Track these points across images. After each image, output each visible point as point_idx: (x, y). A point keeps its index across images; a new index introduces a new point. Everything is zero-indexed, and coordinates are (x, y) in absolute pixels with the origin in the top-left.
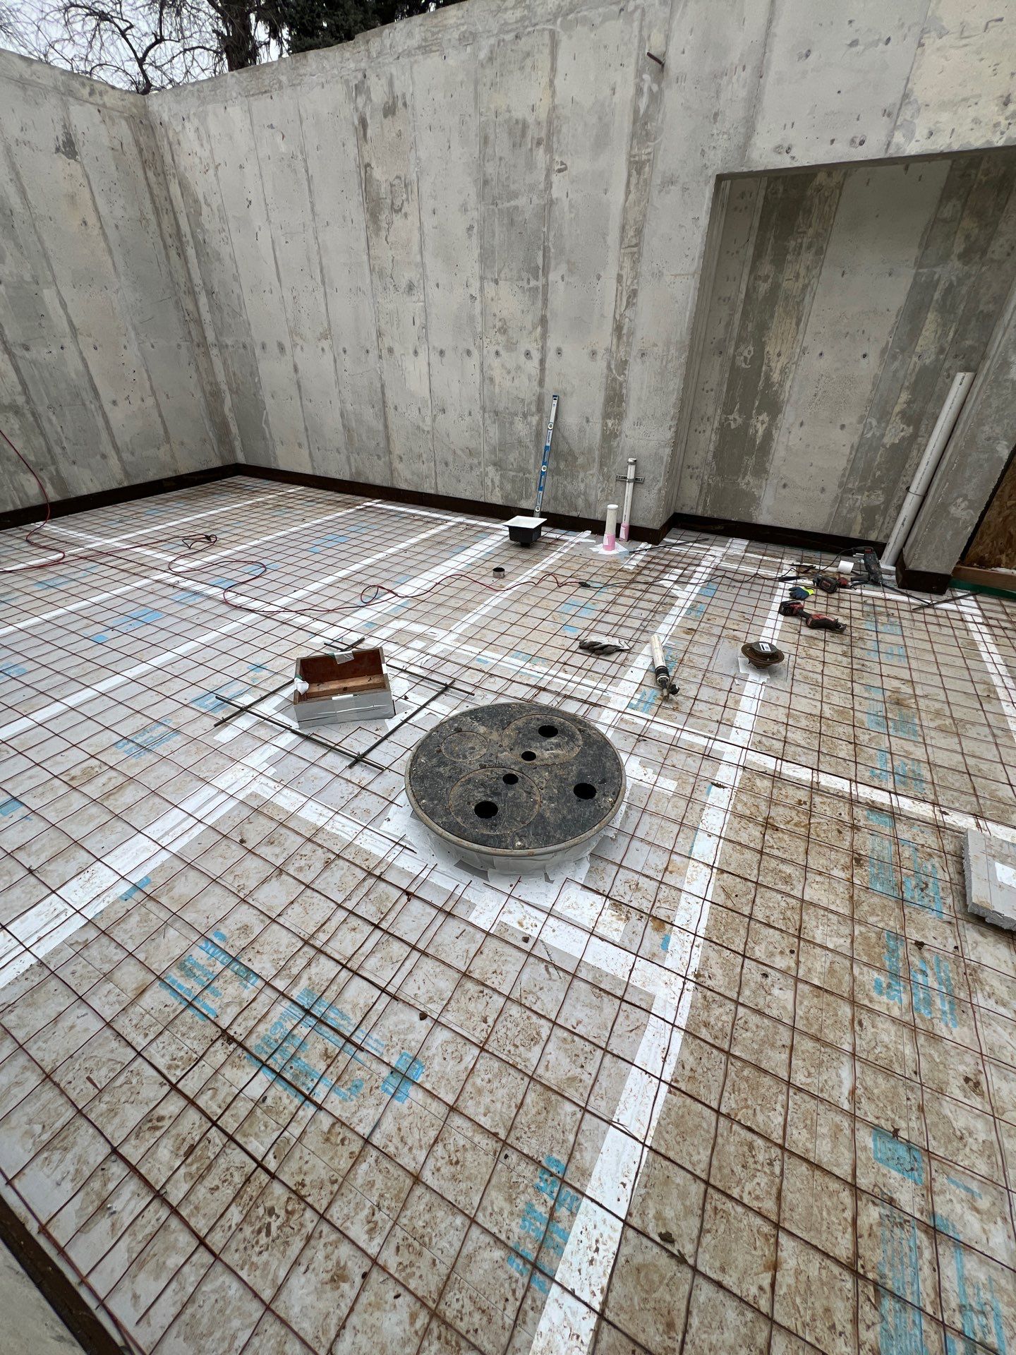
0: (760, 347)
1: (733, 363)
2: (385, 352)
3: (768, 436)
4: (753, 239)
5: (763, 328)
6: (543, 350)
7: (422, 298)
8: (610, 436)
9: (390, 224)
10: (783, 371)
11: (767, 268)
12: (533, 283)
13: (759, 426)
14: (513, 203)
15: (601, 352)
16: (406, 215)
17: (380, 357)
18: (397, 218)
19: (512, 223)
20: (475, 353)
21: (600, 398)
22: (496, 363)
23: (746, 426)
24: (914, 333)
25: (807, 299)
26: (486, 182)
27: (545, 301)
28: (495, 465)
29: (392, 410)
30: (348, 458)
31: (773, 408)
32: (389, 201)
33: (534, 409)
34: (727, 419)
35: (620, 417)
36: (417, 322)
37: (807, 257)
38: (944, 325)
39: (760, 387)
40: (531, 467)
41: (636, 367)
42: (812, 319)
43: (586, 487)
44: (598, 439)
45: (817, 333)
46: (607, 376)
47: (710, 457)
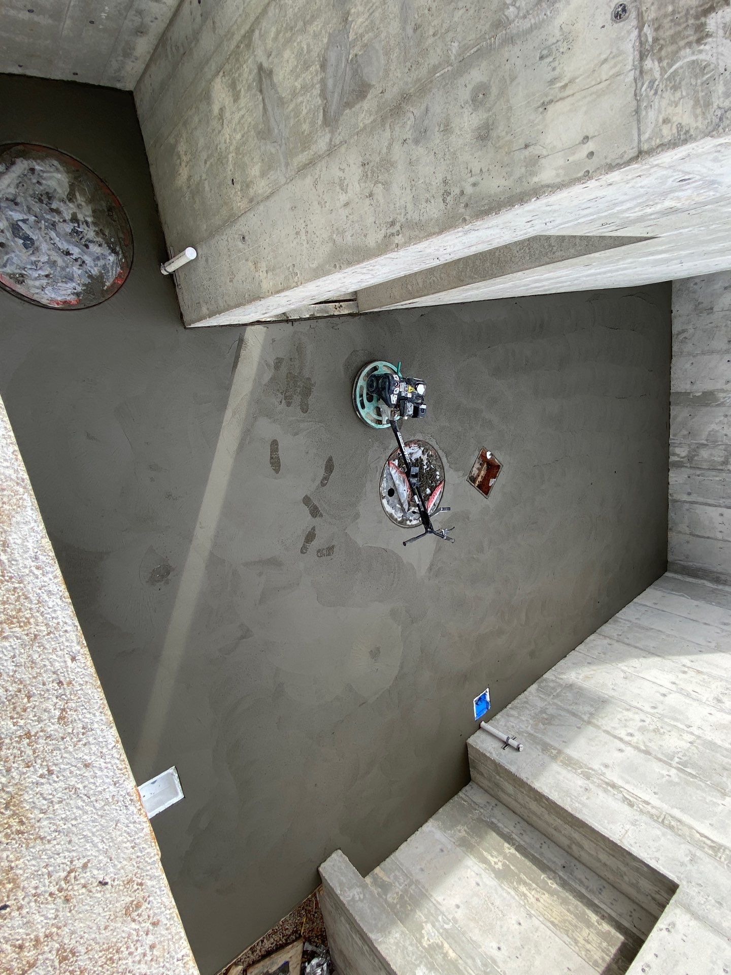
3: (484, 861)
6: (628, 743)
7: (708, 703)
8: (546, 747)
10: (525, 896)
13: (496, 861)
15: (604, 770)
20: (652, 711)
22: (637, 718)
23: (501, 852)
25: (566, 938)
27: (660, 760)
29: (644, 655)
30: (630, 621)
31: (502, 875)
36: (694, 693)
37: (597, 955)
39: (523, 876)
40: (555, 701)
41: (580, 782)
42: (549, 933)
43: (521, 720)
44: (548, 740)
45: (537, 930)
46: (586, 765)
47: (494, 820)
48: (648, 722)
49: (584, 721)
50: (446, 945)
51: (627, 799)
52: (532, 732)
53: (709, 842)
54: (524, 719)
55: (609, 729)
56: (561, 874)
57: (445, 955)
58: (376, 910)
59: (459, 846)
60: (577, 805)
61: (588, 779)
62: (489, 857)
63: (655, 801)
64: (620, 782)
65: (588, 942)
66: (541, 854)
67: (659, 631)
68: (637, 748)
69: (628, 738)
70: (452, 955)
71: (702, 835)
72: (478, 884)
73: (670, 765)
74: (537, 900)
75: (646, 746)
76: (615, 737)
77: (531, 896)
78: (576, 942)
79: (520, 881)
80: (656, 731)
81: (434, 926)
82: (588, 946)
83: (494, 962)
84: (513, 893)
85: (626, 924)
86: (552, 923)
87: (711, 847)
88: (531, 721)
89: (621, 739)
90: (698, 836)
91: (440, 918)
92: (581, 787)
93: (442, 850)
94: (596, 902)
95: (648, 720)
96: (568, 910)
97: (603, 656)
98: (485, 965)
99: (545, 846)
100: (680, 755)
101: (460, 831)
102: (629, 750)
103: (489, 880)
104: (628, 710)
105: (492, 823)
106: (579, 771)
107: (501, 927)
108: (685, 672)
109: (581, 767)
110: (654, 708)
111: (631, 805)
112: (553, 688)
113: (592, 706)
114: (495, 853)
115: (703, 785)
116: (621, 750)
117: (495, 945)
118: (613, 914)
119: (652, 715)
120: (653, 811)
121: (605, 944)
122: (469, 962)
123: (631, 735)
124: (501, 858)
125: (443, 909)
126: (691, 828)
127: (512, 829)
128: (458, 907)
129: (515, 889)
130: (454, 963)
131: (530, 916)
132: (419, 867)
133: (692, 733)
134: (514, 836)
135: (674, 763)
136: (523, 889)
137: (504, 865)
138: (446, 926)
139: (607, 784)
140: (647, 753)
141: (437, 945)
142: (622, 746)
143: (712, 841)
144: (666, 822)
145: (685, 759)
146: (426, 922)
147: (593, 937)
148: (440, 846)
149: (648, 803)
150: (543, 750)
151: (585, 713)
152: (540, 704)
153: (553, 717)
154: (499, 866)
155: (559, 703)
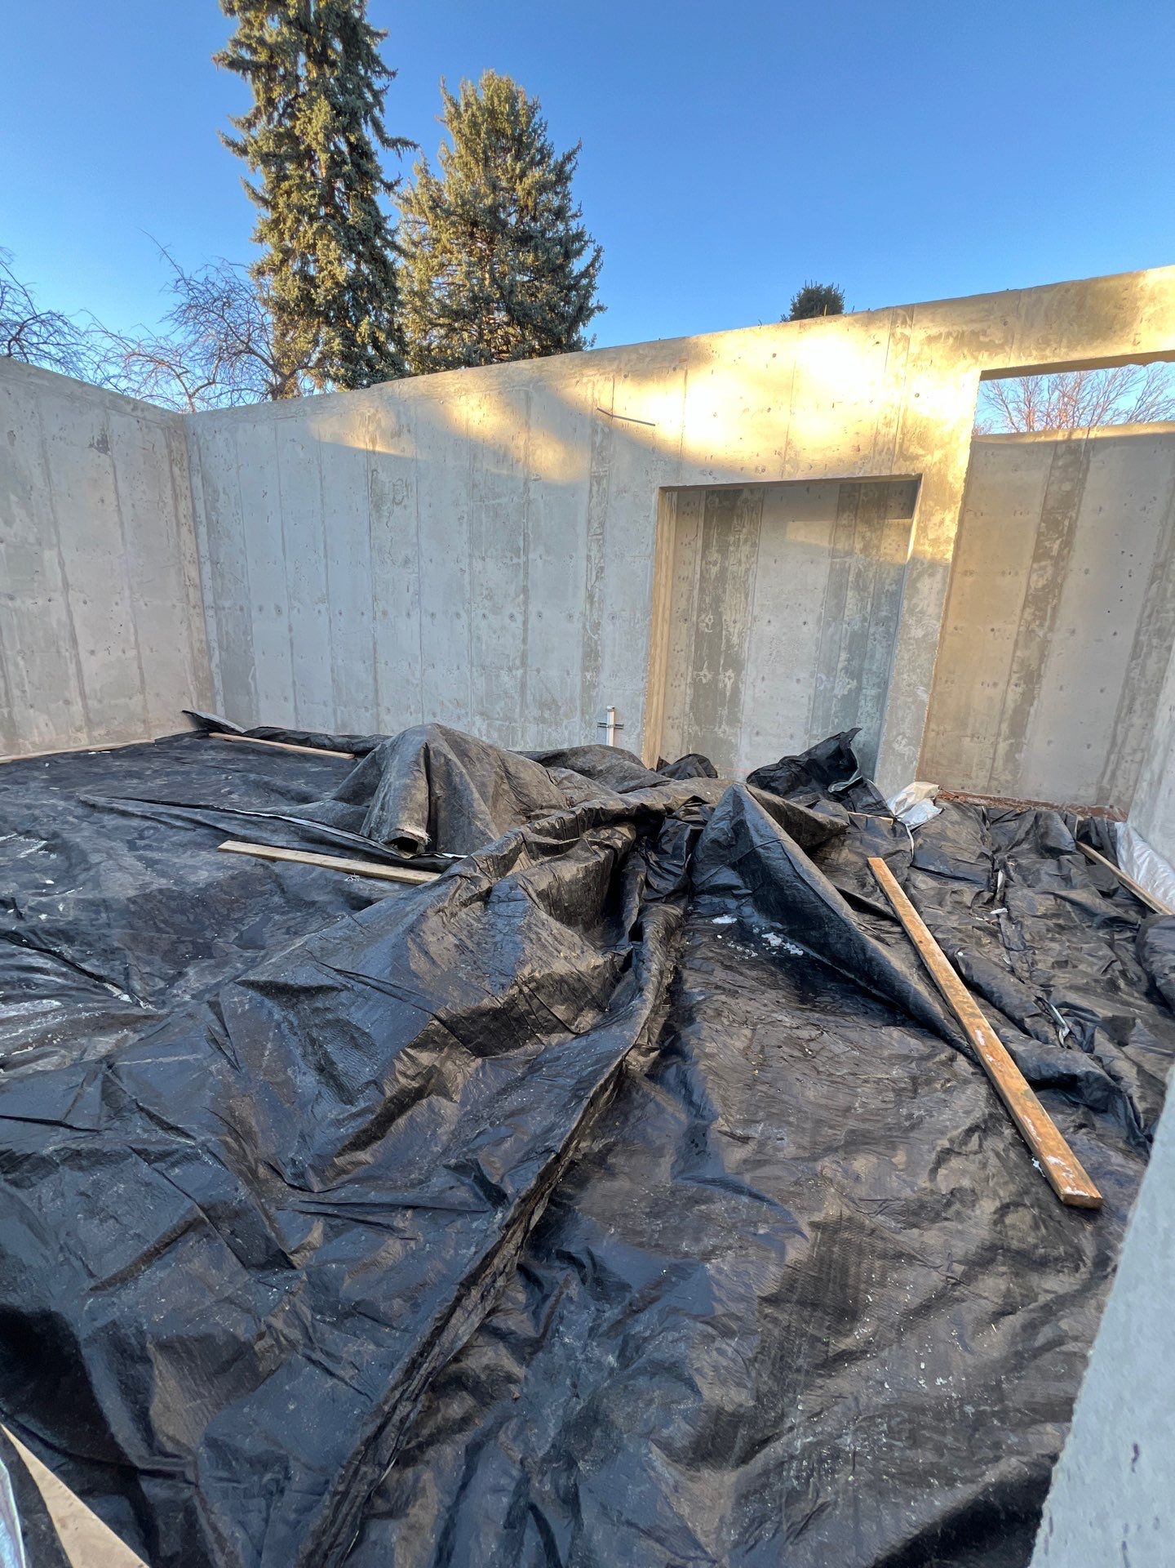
0: (719, 615)
1: (698, 629)
2: (379, 614)
3: (736, 691)
4: (700, 534)
5: (718, 600)
6: (525, 613)
7: (416, 570)
8: (588, 687)
9: (391, 513)
10: (740, 634)
11: (715, 556)
12: (515, 560)
13: (727, 679)
14: (497, 501)
15: (577, 616)
16: (405, 507)
17: (375, 619)
18: (397, 510)
19: (497, 515)
20: (464, 615)
21: (578, 654)
22: (484, 623)
23: (715, 681)
24: (840, 607)
25: (751, 579)
26: (475, 486)
27: (526, 574)
28: (482, 714)
29: (383, 665)
30: (335, 711)
31: (736, 664)
32: (391, 497)
33: (518, 662)
34: (698, 675)
35: (597, 670)
36: (411, 589)
37: (746, 549)
38: (862, 600)
39: (723, 647)
40: (517, 716)
41: (608, 628)
42: (758, 595)
43: (569, 734)
44: (578, 689)
45: (763, 605)
46: (583, 636)
47: (687, 709)
48: (483, 611)
49: (525, 672)
50: (840, 666)
51: (597, 577)
52: (578, 713)
53: (595, 488)
54: (566, 733)
55: (519, 642)
56: (694, 618)
57: (849, 660)
59: (739, 721)
60: (638, 615)
61: (599, 624)
62: (729, 686)
63: (583, 553)
64: (582, 594)
65: (740, 562)
66: (688, 646)
67: (332, 671)
68: (526, 603)
69: (520, 618)
70: (844, 656)
71: (591, 497)
72: (763, 679)
73: (526, 563)
74: (735, 622)
75: (517, 596)
76: (525, 630)
77: (735, 630)
78: (747, 570)
79: (729, 645)
80: (490, 597)
81: (833, 688)
82: (744, 559)
83: (819, 620)
84: (746, 645)
85: (700, 543)
86: (746, 598)
87: (599, 484)
88: (565, 723)
89: (525, 623)
90: (595, 500)
91: (822, 688)
92: (614, 624)
93: (757, 733)
94: (698, 576)
95: (480, 612)
96: (724, 592)
97: (413, 707)
98: (828, 624)
99: (678, 648)
100: (508, 561)
101: (724, 732)
102: (533, 609)
103: (750, 672)
104: (479, 638)
105: (691, 708)
106: (596, 637)
107: (784, 634)
108: (385, 613)
109: (590, 638)
110: (458, 615)
111: (602, 568)
112: (499, 730)
113: (498, 676)
114: (721, 685)
115: (530, 524)
116: (540, 615)
117: (805, 629)
118: (699, 557)
119: (469, 612)
120: (594, 547)
121: (731, 548)
122: (837, 637)
123: (512, 616)
124: (721, 677)
125: (811, 691)
126: (589, 509)
127: (683, 687)
128: (798, 681)
129: (740, 646)
130: (850, 649)
131: (755, 619)
132: (792, 742)
133: (470, 564)
134: (689, 680)
135: (523, 559)
136: (735, 640)
137: (725, 670)
138: (824, 677)
139: (592, 603)
140: (525, 590)
141: (846, 673)
142: (533, 619)
143: (591, 485)
144: (599, 531)
145: (508, 554)
146: (836, 696)
147: (732, 560)
148: (756, 738)
149: (589, 558)
150: (595, 687)
151: (515, 677)
152: (532, 729)
153: (543, 705)
154: (730, 673)
155: (518, 710)
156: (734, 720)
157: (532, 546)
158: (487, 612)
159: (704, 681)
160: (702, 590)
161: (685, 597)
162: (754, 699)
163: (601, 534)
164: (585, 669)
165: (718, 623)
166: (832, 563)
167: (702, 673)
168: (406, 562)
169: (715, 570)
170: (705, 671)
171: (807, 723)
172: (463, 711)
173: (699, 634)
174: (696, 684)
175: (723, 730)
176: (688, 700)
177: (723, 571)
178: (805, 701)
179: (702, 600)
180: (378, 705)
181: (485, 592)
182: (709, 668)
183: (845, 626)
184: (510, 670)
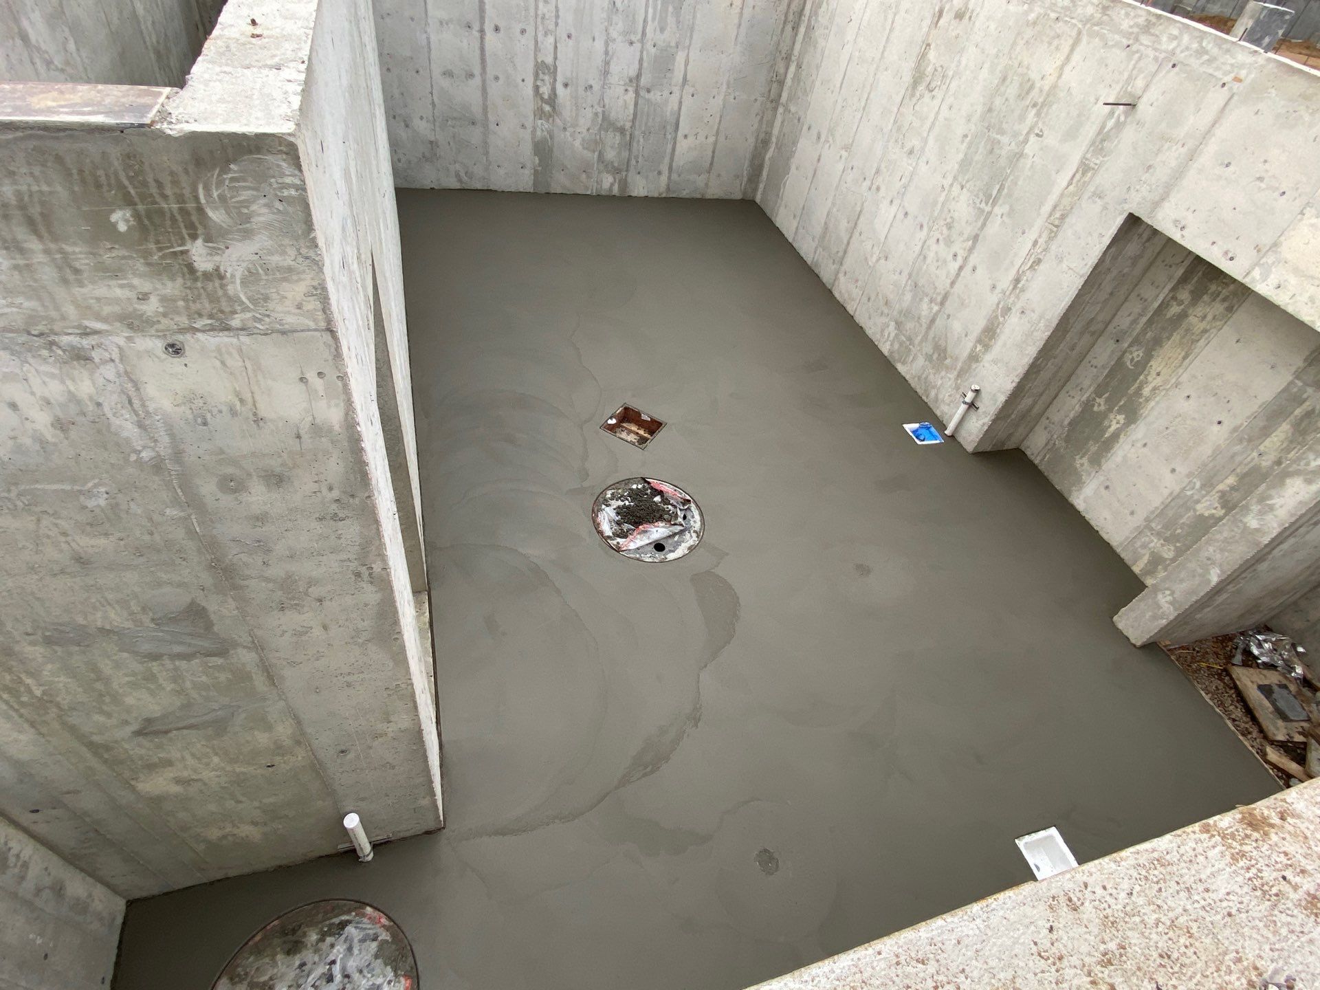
0: (1148, 357)
1: (1122, 356)
2: (874, 187)
3: (1116, 436)
5: (1157, 342)
6: (966, 259)
7: (914, 164)
8: (974, 358)
9: (922, 96)
10: (1154, 390)
11: (1184, 295)
12: (983, 205)
13: (1115, 422)
14: (999, 137)
15: (998, 290)
16: (933, 97)
17: (870, 189)
18: (927, 95)
19: (991, 151)
20: (925, 230)
21: (982, 323)
22: (934, 247)
23: (1104, 415)
24: (1266, 432)
25: (1202, 343)
26: (990, 110)
27: (984, 225)
28: (896, 323)
29: (858, 234)
30: (816, 248)
31: (1132, 415)
32: (928, 79)
33: (939, 299)
34: (1094, 400)
35: (987, 347)
36: (903, 180)
37: (1219, 308)
39: (1132, 390)
40: (917, 342)
41: (1014, 320)
42: (1196, 362)
43: (941, 384)
44: (965, 354)
45: (1194, 377)
46: (994, 311)
47: (1066, 422)
49: (939, 311)
50: (1221, 487)
51: (1032, 266)
52: (956, 373)
53: (1078, 176)
54: (939, 382)
55: (949, 281)
56: (1126, 345)
57: (1233, 488)
58: (1182, 575)
59: (1100, 465)
60: (1042, 325)
61: (1010, 309)
62: (1112, 430)
63: (1032, 235)
64: (1012, 274)
65: (1204, 317)
66: (1103, 367)
67: (828, 215)
68: (971, 250)
69: (960, 260)
70: (1231, 480)
71: (1070, 184)
72: (1145, 445)
73: (990, 213)
74: (1158, 374)
75: (968, 240)
76: (958, 275)
77: (1154, 381)
78: (1205, 331)
79: (1138, 393)
80: (949, 227)
81: (1198, 502)
82: (1210, 317)
83: (1235, 429)
84: (1152, 403)
85: (1180, 272)
86: (1185, 358)
87: (1084, 174)
88: (943, 373)
89: (961, 268)
90: (1071, 188)
91: (1189, 493)
92: (1021, 318)
93: (1107, 487)
94: (1156, 305)
95: (937, 235)
96: (1169, 339)
97: (860, 283)
98: (1241, 441)
99: (1094, 362)
100: (978, 201)
101: (1082, 465)
102: (973, 260)
103: (1139, 431)
104: (925, 258)
105: (1070, 424)
106: (1001, 319)
107: (1194, 419)
108: (878, 189)
109: (996, 317)
110: (921, 226)
111: (1038, 261)
112: (901, 344)
113: (921, 300)
114: (1106, 423)
115: (1011, 177)
116: (974, 269)
117: (1216, 428)
118: (1170, 286)
119: (930, 229)
120: (1045, 236)
121: (1206, 298)
122: (1238, 459)
123: (955, 256)
124: (1112, 416)
125: (1177, 490)
126: (1062, 195)
127: (1075, 401)
128: (1173, 471)
129: (1147, 400)
130: (1242, 477)
131: (1177, 385)
132: (1129, 518)
133: (951, 185)
134: (1084, 398)
135: (988, 209)
136: (1146, 391)
137: (1119, 412)
138: (1198, 485)
139: (1015, 287)
140: (976, 238)
141: (1221, 498)
142: (968, 268)
143: (1077, 171)
144: (1057, 223)
145: (981, 195)
146: (1195, 510)
147: (1199, 310)
148: (1102, 489)
149: (1035, 243)
150: (977, 361)
151: (931, 309)
152: (921, 361)
153: (937, 347)
154: (1121, 418)
155: (919, 338)
156: (1096, 461)
157: (1000, 202)
158: (941, 238)
159: (1096, 409)
160: (1150, 322)
161: (1131, 318)
162: (1125, 457)
163: (1057, 226)
164: (979, 341)
165: (1142, 365)
166: (1291, 383)
167: (1098, 400)
168: (911, 152)
169: (1175, 309)
170: (1101, 401)
171: (1153, 512)
172: (886, 311)
173: (1120, 362)
174: (1088, 405)
175: (1082, 462)
176: (1072, 415)
177: (1183, 315)
178: (1166, 492)
179: (1144, 331)
180: (841, 264)
181: (949, 220)
182: (1107, 400)
183: (1255, 454)
184: (931, 301)
